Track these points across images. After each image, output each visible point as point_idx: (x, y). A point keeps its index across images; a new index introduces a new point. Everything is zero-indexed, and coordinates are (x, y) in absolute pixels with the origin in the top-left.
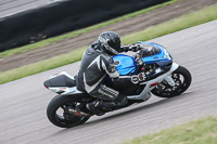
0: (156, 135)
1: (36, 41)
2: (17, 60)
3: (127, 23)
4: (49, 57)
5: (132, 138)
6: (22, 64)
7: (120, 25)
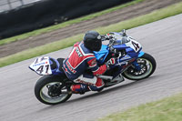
0: (158, 102)
1: (59, 22)
2: (43, 39)
3: (135, 8)
4: (70, 36)
5: (137, 104)
6: (47, 42)
7: (129, 9)
